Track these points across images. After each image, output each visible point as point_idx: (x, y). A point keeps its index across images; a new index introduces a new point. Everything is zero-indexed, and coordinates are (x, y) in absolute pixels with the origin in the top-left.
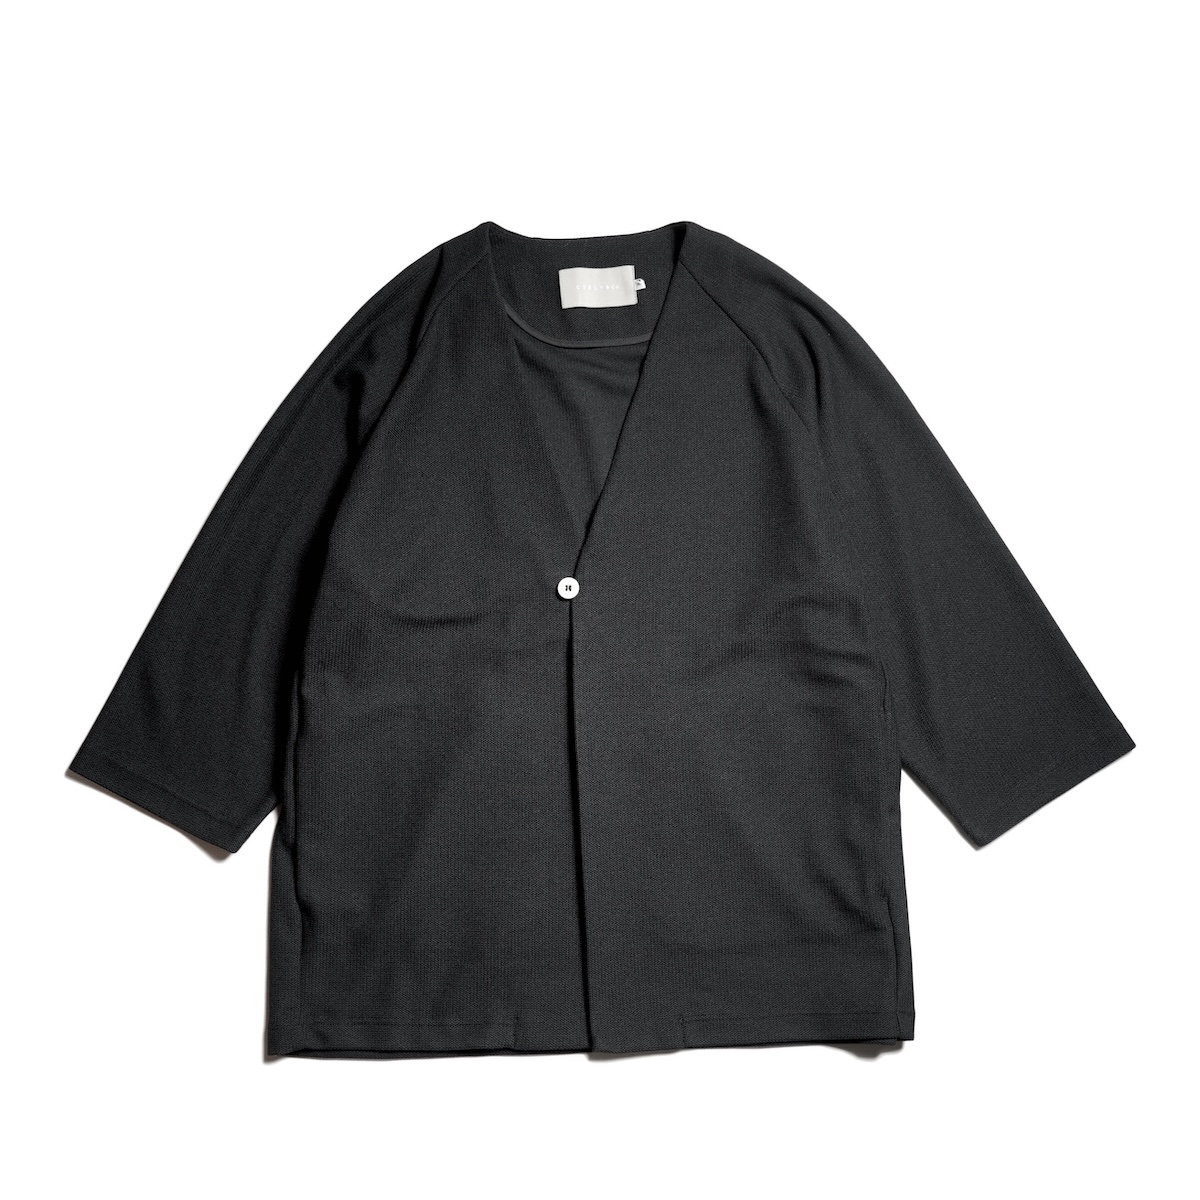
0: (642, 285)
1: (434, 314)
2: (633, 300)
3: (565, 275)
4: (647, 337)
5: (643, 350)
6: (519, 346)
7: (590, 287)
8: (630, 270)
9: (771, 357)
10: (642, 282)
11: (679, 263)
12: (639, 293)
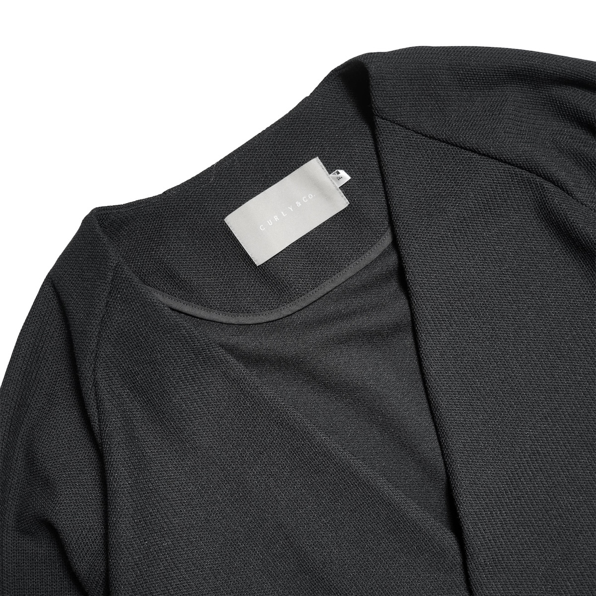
0: (345, 177)
1: (95, 385)
2: (342, 203)
3: (236, 221)
4: (387, 240)
5: (392, 260)
6: (232, 350)
7: (276, 218)
8: (315, 165)
9: (562, 175)
10: (343, 173)
11: (378, 120)
12: (346, 189)
